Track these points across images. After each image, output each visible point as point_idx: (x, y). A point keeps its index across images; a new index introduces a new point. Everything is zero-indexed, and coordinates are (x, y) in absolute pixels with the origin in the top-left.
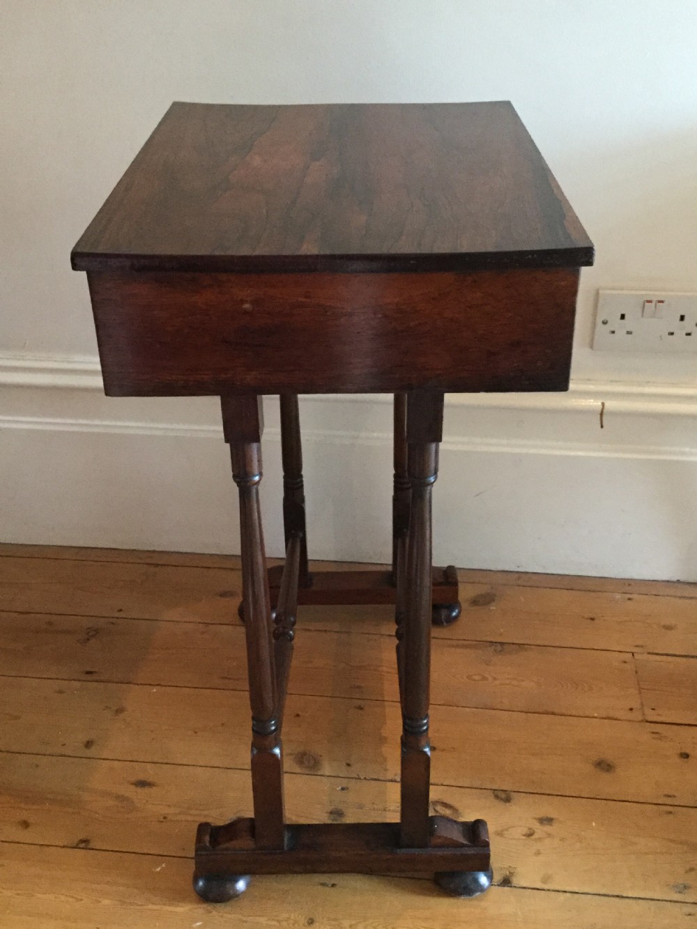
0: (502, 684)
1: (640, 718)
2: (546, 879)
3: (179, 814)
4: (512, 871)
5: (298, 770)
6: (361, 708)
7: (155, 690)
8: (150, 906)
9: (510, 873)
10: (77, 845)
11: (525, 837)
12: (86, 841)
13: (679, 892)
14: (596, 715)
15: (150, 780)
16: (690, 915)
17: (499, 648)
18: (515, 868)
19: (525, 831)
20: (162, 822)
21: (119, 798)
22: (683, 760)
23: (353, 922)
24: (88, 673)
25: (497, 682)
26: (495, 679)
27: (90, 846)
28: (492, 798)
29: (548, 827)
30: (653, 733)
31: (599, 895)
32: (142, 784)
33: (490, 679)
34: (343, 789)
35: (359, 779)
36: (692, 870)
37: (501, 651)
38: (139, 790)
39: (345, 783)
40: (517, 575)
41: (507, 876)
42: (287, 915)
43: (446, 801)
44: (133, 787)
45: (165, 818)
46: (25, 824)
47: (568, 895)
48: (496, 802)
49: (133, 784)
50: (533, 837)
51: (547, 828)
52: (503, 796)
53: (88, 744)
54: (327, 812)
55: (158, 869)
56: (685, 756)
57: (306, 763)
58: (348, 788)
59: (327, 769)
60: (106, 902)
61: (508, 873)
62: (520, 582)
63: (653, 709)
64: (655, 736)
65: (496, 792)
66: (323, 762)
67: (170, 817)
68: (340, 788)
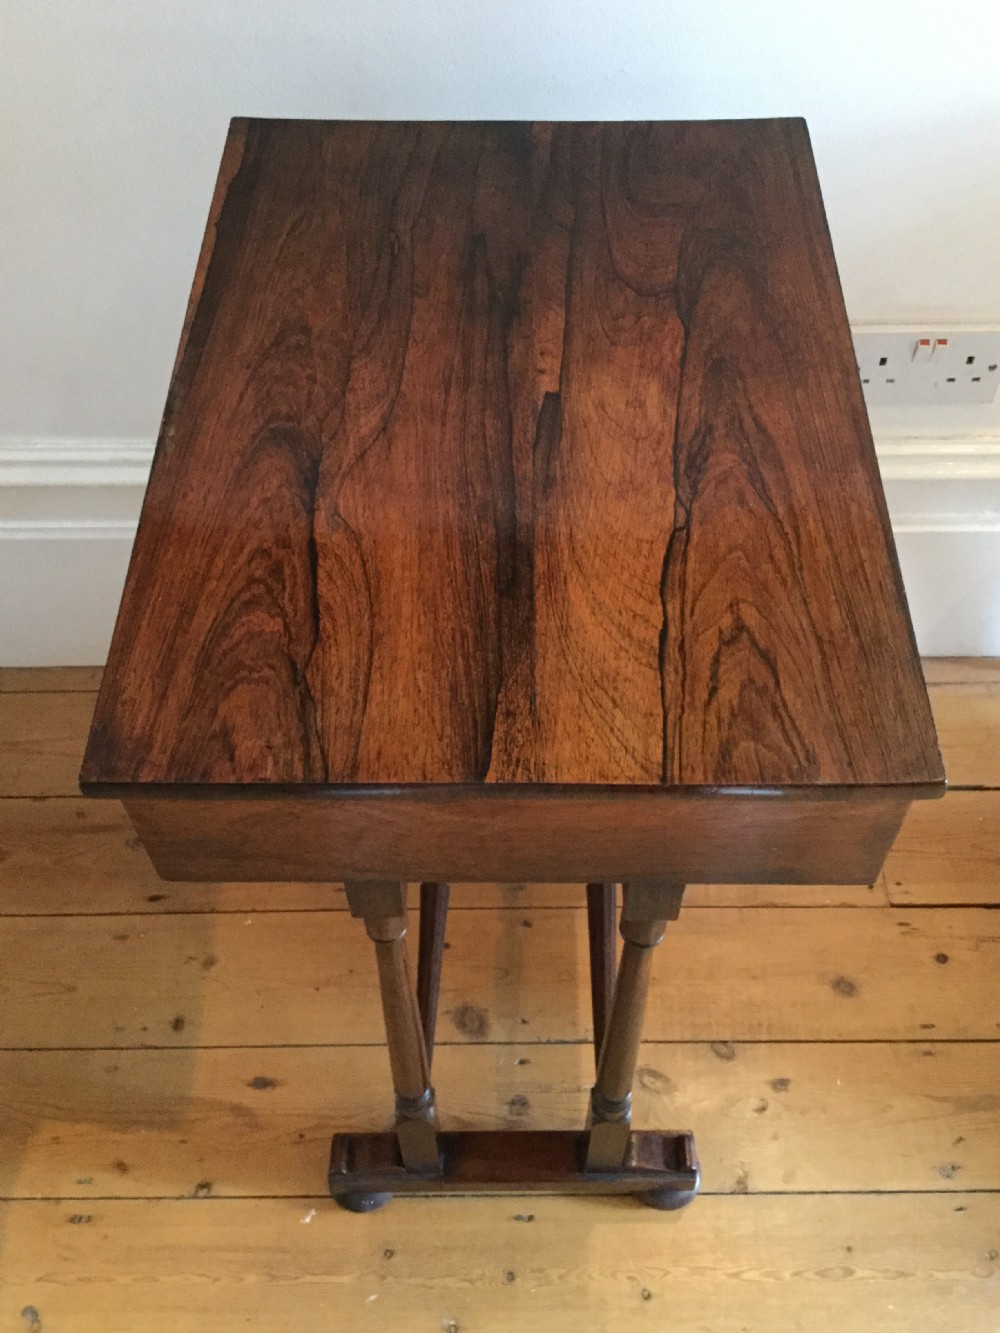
1: (883, 901)
2: (789, 1177)
4: (746, 1169)
5: (461, 1038)
6: (527, 924)
7: (250, 922)
8: (308, 1278)
9: (745, 1172)
10: (197, 1192)
11: (756, 1115)
12: (205, 1185)
13: (948, 1176)
14: (827, 902)
15: (269, 1075)
16: (960, 1209)
18: (750, 1164)
19: (755, 1103)
20: (299, 1142)
21: (237, 1110)
22: (939, 964)
23: (563, 1271)
24: (154, 899)
27: (213, 1193)
28: (711, 1054)
29: (784, 1093)
30: (901, 924)
31: (854, 1192)
32: (262, 1083)
34: (522, 1062)
35: (541, 1043)
36: (960, 1140)
38: (258, 1093)
39: (522, 1052)
41: (740, 1177)
42: (480, 1272)
43: (654, 1067)
44: (250, 1090)
45: (301, 1136)
46: (122, 1167)
47: (816, 1196)
48: (717, 1062)
49: (249, 1085)
50: (768, 1113)
51: (782, 1095)
52: (723, 1049)
53: (178, 1024)
54: (507, 1103)
55: (308, 1220)
56: (942, 959)
57: (470, 1025)
58: (528, 1061)
59: (497, 1031)
60: (251, 1278)
61: (741, 1173)
63: (898, 884)
64: (903, 929)
65: (715, 1045)
66: (491, 1021)
67: (308, 1136)
68: (517, 1062)
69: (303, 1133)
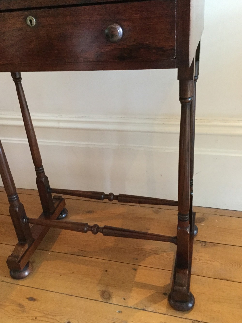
0: (203, 263)
3: (42, 317)
5: (101, 300)
6: (135, 270)
7: (49, 254)
15: (35, 297)
17: (204, 244)
20: (34, 320)
21: (20, 305)
25: (201, 261)
26: (200, 260)
32: (32, 299)
33: (198, 260)
35: (128, 307)
37: (205, 246)
38: (29, 302)
39: (121, 308)
40: (215, 210)
44: (27, 300)
45: (36, 318)
49: (27, 299)
57: (105, 296)
58: (122, 312)
59: (114, 300)
62: (216, 213)
65: (194, 321)
66: (113, 297)
67: (38, 318)
68: (118, 311)
69: (37, 317)
